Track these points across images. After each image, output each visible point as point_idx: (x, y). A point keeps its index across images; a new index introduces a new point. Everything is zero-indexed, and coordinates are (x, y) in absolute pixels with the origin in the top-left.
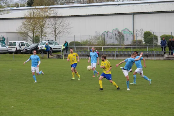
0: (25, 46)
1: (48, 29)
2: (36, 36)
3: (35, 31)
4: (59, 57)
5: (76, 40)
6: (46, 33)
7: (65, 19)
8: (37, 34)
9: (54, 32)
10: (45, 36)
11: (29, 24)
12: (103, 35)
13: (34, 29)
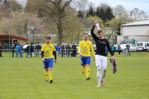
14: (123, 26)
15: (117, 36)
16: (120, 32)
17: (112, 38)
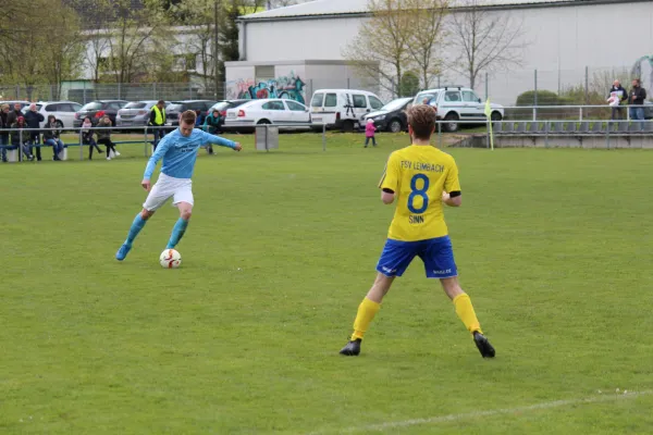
0: (369, 107)
1: (449, 51)
2: (408, 75)
3: (404, 55)
4: (478, 143)
5: (542, 88)
6: (440, 63)
7: (504, 14)
8: (410, 68)
9: (466, 61)
10: (437, 73)
11: (385, 31)
12: (638, 68)
13: (400, 50)
14: (247, 22)
15: (227, 64)
16: (235, 46)
17: (200, 70)
